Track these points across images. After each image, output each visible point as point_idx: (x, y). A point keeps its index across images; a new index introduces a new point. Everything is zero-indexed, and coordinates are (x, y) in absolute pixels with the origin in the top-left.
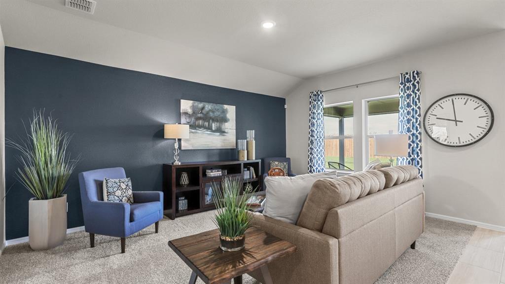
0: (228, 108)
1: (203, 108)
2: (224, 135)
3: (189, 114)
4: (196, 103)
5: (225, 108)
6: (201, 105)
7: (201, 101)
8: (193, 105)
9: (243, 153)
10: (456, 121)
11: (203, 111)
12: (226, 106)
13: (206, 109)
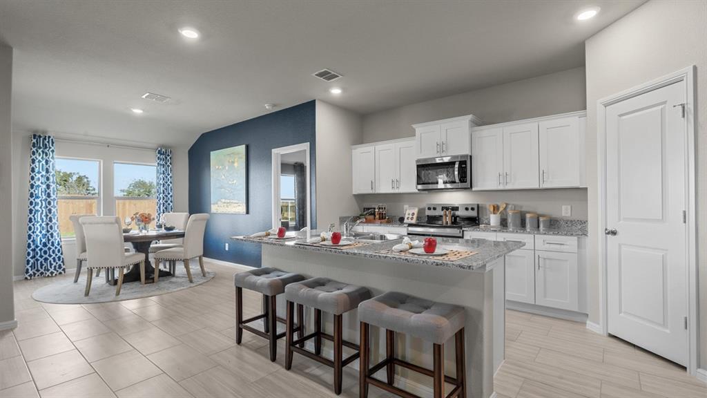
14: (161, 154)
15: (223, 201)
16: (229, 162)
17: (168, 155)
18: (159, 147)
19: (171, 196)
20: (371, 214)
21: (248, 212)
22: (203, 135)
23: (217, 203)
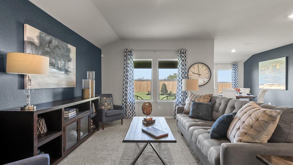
0: (71, 48)
1: (50, 42)
2: (68, 74)
3: (36, 46)
4: (44, 35)
5: (69, 48)
6: (48, 38)
7: (48, 33)
8: (40, 36)
9: (89, 91)
10: (199, 74)
11: (51, 45)
12: (70, 46)
13: (53, 43)
14: (234, 65)
15: (268, 83)
16: (272, 66)
17: (236, 66)
18: (233, 62)
19: (237, 82)
21: (287, 89)
22: (253, 55)
23: (263, 85)
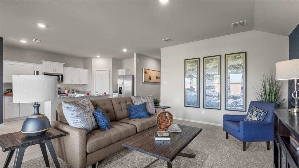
20: (11, 92)
